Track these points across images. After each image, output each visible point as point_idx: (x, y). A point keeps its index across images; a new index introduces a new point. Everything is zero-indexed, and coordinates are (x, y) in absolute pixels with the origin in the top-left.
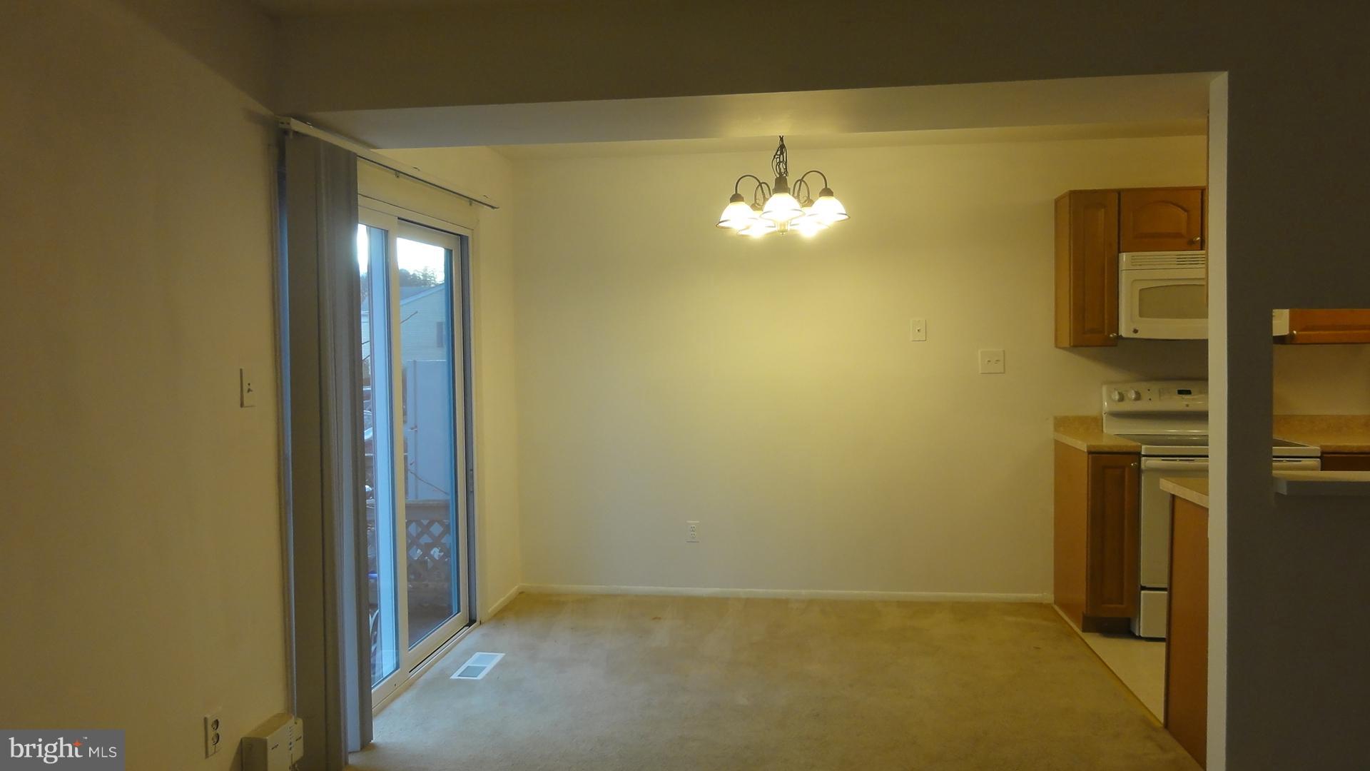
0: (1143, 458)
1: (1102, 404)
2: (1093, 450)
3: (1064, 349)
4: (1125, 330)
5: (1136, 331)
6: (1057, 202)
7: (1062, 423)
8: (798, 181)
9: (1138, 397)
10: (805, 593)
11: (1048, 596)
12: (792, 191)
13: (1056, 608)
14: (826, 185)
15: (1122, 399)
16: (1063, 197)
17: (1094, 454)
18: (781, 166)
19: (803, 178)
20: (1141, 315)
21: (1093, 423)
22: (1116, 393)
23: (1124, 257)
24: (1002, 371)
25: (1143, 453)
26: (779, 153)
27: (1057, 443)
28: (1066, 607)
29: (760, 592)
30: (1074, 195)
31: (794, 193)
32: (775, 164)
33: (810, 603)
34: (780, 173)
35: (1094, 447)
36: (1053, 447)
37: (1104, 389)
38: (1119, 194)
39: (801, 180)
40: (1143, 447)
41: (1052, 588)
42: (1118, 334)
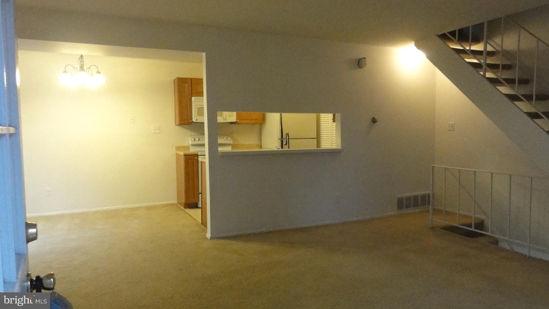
0: (199, 156)
1: (189, 143)
2: (185, 154)
3: (177, 125)
4: (194, 120)
5: (197, 120)
6: (174, 80)
7: (178, 148)
8: (88, 68)
9: (199, 140)
10: (94, 209)
11: (175, 201)
12: (86, 71)
13: (178, 205)
14: (98, 70)
15: (195, 140)
16: (175, 79)
17: (186, 155)
18: (82, 63)
19: (90, 67)
20: (198, 115)
21: (188, 148)
22: (193, 139)
23: (193, 98)
24: (159, 132)
25: (199, 155)
26: (81, 58)
27: (176, 154)
28: (180, 204)
29: (77, 211)
30: (178, 79)
31: (86, 72)
32: (79, 62)
33: (96, 212)
34: (81, 65)
35: (186, 153)
36: (175, 155)
37: (190, 138)
38: (191, 80)
39: (89, 68)
40: (199, 153)
41: (177, 199)
42: (192, 120)
